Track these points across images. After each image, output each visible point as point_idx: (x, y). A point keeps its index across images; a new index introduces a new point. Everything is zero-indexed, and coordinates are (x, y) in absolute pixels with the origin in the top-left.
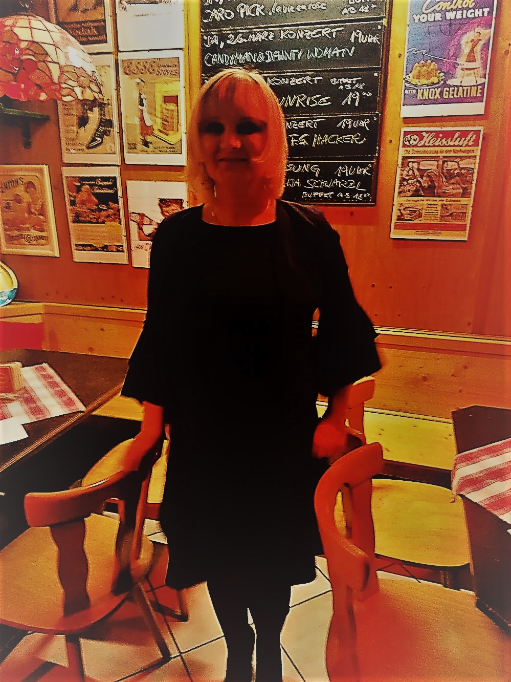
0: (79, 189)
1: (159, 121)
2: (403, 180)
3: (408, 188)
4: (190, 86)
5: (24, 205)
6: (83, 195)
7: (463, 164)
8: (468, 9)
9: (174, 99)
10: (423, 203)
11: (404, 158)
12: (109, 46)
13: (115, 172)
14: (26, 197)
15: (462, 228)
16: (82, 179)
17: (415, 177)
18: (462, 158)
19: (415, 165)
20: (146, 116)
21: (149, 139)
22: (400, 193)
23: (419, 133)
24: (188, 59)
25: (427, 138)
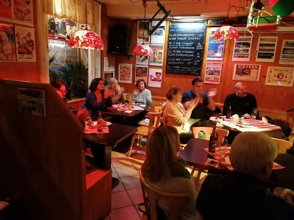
0: (138, 70)
1: (158, 57)
2: (207, 72)
3: (208, 73)
4: (165, 51)
5: (126, 72)
6: (139, 71)
7: (218, 69)
8: (220, 41)
9: (161, 53)
10: (211, 76)
11: (207, 68)
12: (149, 42)
13: (147, 67)
14: (126, 71)
15: (218, 81)
16: (139, 68)
17: (209, 71)
18: (218, 68)
19: (209, 69)
20: (155, 56)
21: (155, 60)
22: (206, 74)
23: (210, 63)
24: (165, 46)
25: (211, 64)
